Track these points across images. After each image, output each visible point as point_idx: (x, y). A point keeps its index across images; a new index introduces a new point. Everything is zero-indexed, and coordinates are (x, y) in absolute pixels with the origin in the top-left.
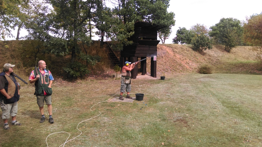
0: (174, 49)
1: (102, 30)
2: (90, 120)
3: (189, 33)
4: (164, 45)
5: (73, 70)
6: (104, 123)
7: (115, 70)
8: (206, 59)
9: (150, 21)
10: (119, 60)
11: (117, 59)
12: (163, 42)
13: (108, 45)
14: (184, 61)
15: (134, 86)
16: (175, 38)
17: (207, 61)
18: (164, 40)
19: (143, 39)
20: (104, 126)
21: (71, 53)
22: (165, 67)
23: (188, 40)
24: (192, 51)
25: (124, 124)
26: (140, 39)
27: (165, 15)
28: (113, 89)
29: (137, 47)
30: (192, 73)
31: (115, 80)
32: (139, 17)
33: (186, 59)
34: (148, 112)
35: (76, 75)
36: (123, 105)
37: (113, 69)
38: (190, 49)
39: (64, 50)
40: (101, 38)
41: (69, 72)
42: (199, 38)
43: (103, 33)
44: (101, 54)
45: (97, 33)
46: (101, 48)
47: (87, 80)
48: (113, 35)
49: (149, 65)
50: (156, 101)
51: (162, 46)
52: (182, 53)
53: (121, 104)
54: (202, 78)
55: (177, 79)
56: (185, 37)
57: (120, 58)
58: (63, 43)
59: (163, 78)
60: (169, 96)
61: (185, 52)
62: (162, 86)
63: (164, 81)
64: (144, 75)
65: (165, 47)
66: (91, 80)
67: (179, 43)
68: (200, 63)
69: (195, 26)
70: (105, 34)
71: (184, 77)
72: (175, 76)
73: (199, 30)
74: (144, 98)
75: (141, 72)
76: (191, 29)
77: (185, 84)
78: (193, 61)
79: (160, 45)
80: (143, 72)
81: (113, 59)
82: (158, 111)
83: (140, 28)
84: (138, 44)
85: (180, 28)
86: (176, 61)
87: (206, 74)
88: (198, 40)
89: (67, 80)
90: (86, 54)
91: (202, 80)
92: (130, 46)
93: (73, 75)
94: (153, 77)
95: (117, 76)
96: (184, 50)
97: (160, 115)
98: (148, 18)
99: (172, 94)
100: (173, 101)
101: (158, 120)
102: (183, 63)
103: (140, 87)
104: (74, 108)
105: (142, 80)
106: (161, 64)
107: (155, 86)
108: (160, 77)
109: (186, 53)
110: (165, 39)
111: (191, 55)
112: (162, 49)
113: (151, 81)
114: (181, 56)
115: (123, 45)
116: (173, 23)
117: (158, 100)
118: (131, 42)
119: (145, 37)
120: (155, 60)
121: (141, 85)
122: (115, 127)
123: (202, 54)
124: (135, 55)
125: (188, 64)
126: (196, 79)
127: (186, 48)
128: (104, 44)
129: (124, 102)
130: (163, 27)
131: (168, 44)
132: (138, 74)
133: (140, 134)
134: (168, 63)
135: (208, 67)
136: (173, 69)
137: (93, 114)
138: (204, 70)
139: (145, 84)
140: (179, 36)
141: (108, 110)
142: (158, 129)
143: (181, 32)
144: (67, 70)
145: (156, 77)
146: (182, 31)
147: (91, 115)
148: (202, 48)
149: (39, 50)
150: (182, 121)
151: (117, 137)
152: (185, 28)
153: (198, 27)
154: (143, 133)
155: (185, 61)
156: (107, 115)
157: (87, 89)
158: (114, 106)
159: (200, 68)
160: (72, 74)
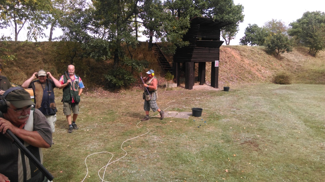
0: (241, 51)
1: (151, 28)
2: (136, 139)
3: (262, 32)
4: (228, 47)
5: (116, 77)
6: (154, 143)
7: (166, 78)
8: (283, 65)
9: (211, 17)
10: (172, 66)
11: (169, 65)
12: (228, 43)
13: (158, 47)
14: (254, 67)
15: (190, 98)
16: (243, 38)
17: (285, 68)
18: (228, 40)
19: (203, 39)
20: (154, 146)
21: (113, 57)
22: (230, 75)
23: (259, 40)
24: (265, 55)
25: (177, 145)
26: (199, 39)
27: (230, 8)
28: (164, 102)
29: (194, 50)
30: (265, 83)
31: (167, 90)
32: (197, 12)
33: (257, 65)
34: (207, 131)
35: (119, 84)
36: (176, 121)
37: (164, 77)
38: (263, 52)
39: (105, 53)
40: (149, 38)
41: (111, 80)
42: (274, 38)
43: (151, 33)
44: (148, 59)
45: (144, 33)
46: (149, 50)
47: (132, 90)
48: (163, 35)
49: (208, 73)
50: (218, 118)
51: (226, 48)
52: (252, 57)
53: (174, 120)
54: (277, 89)
55: (245, 91)
56: (256, 36)
57: (173, 63)
58: (105, 45)
59: (226, 89)
60: (234, 111)
61: (255, 56)
62: (225, 99)
63: (228, 92)
64: (203, 85)
65: (230, 50)
66: (137, 91)
67: (248, 44)
68: (275, 70)
69: (270, 23)
70: (155, 33)
71: (254, 88)
72: (243, 87)
73: (274, 28)
74: (203, 113)
75: (198, 81)
76: (264, 26)
77: (255, 98)
78: (266, 68)
79: (224, 46)
80: (201, 81)
81: (164, 65)
82: (221, 130)
83: (199, 26)
84: (196, 45)
85: (250, 25)
86: (244, 68)
87: (283, 84)
88: (274, 40)
89: (108, 90)
90: (132, 58)
91: (278, 92)
92: (185, 47)
93: (116, 83)
94: (214, 87)
95: (168, 86)
96: (255, 53)
97: (223, 135)
98: (208, 13)
99: (239, 109)
100: (240, 118)
101: (221, 141)
102: (253, 70)
103: (197, 100)
104: (117, 124)
105: (200, 91)
106: (224, 72)
107: (217, 99)
108: (223, 88)
109: (257, 57)
110: (230, 39)
111: (264, 60)
112: (226, 52)
113: (211, 92)
114: (251, 61)
115: (176, 47)
116: (241, 19)
117: (220, 117)
118: (187, 43)
119: (205, 37)
120: (217, 66)
121: (198, 97)
122: (167, 148)
123: (278, 59)
124: (191, 60)
125: (260, 71)
126: (270, 90)
127: (258, 50)
128: (152, 46)
129: (177, 118)
130: (228, 24)
131: (234, 46)
132: (195, 84)
133: (197, 158)
134: (233, 70)
135: (285, 75)
136: (240, 78)
137: (140, 132)
138: (281, 79)
139: (203, 96)
140: (248, 35)
141: (158, 127)
142: (221, 153)
143: (250, 30)
144: (109, 77)
145: (217, 87)
146: (253, 28)
147: (138, 133)
148: (279, 50)
149: (75, 53)
150: (251, 143)
151: (169, 160)
152: (256, 25)
153: (274, 24)
154: (202, 156)
155: (256, 67)
156: (156, 133)
157: (132, 101)
158: (166, 123)
159: (275, 77)
160: (114, 83)
